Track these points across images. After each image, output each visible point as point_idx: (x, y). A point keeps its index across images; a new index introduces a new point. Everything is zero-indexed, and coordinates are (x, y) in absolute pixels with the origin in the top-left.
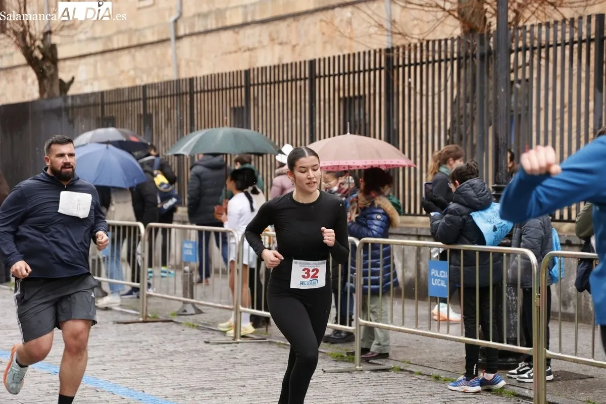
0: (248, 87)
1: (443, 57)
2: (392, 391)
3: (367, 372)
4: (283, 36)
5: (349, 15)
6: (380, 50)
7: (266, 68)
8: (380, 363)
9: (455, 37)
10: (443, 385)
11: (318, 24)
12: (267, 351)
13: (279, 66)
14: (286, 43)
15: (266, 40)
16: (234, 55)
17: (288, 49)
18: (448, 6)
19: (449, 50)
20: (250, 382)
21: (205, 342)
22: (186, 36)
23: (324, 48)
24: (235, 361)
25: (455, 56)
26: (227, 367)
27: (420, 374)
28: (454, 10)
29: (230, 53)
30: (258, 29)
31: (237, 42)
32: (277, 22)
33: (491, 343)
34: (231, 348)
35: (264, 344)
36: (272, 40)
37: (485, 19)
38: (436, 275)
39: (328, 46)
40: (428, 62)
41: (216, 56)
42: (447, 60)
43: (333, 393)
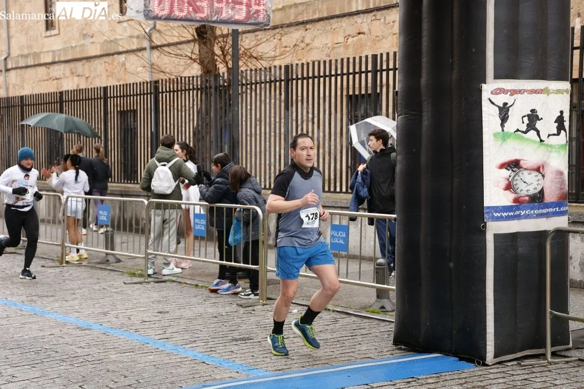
0: (61, 102)
1: (191, 87)
2: (170, 294)
3: (152, 283)
4: (80, 71)
5: (124, 59)
6: (151, 82)
7: (68, 91)
8: (159, 277)
9: (199, 75)
10: (202, 290)
11: (103, 64)
12: (84, 272)
13: (77, 90)
14: (82, 76)
15: (68, 73)
16: (46, 82)
17: (83, 79)
18: (194, 57)
19: (195, 83)
20: (77, 291)
21: (42, 266)
22: (12, 69)
23: (107, 79)
24: (64, 278)
25: (199, 87)
26: (60, 281)
27: (186, 283)
28: (197, 59)
29: (44, 81)
30: (63, 66)
31: (48, 74)
32: (76, 62)
33: (233, 263)
34: (60, 270)
35: (82, 267)
36: (72, 73)
37: (216, 65)
38: (199, 222)
39: (110, 79)
40: (182, 90)
41: (34, 83)
42: (194, 89)
43: (134, 297)
